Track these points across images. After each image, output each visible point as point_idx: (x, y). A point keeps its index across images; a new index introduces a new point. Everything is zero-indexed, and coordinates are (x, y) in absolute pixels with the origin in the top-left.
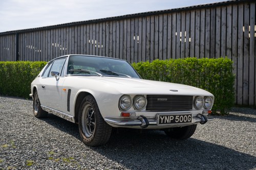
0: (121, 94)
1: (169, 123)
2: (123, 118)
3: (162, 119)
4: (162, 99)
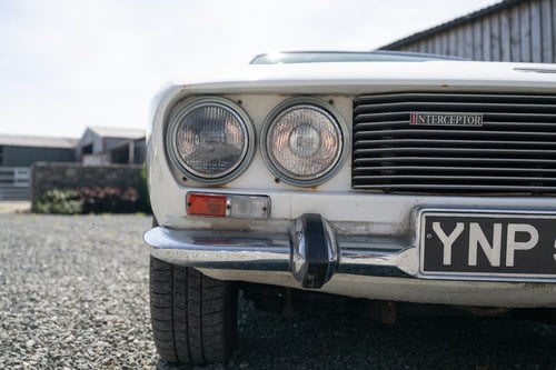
0: (177, 87)
1: (503, 268)
2: (202, 223)
3: (448, 241)
4: (441, 118)
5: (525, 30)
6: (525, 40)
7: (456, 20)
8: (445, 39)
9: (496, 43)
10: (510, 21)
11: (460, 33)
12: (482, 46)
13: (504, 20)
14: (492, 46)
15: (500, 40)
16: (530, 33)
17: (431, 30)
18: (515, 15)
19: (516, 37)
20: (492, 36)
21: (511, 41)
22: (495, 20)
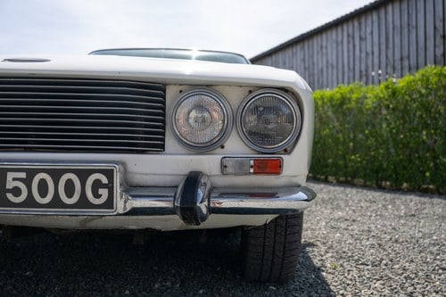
5: (369, 31)
6: (369, 37)
7: (326, 24)
8: (319, 38)
9: (351, 40)
10: (360, 24)
11: (329, 33)
12: (342, 42)
13: (356, 24)
14: (349, 42)
15: (353, 38)
16: (372, 33)
17: (311, 31)
18: (363, 20)
19: (363, 36)
20: (348, 36)
21: (361, 38)
22: (350, 24)
